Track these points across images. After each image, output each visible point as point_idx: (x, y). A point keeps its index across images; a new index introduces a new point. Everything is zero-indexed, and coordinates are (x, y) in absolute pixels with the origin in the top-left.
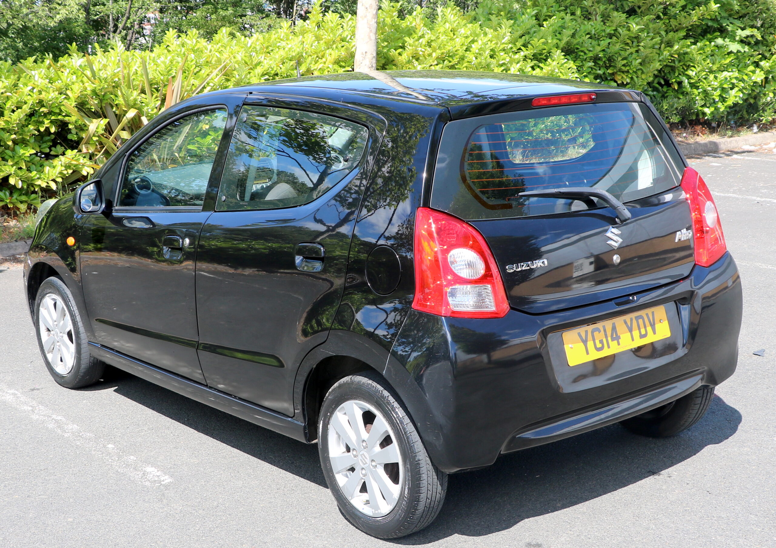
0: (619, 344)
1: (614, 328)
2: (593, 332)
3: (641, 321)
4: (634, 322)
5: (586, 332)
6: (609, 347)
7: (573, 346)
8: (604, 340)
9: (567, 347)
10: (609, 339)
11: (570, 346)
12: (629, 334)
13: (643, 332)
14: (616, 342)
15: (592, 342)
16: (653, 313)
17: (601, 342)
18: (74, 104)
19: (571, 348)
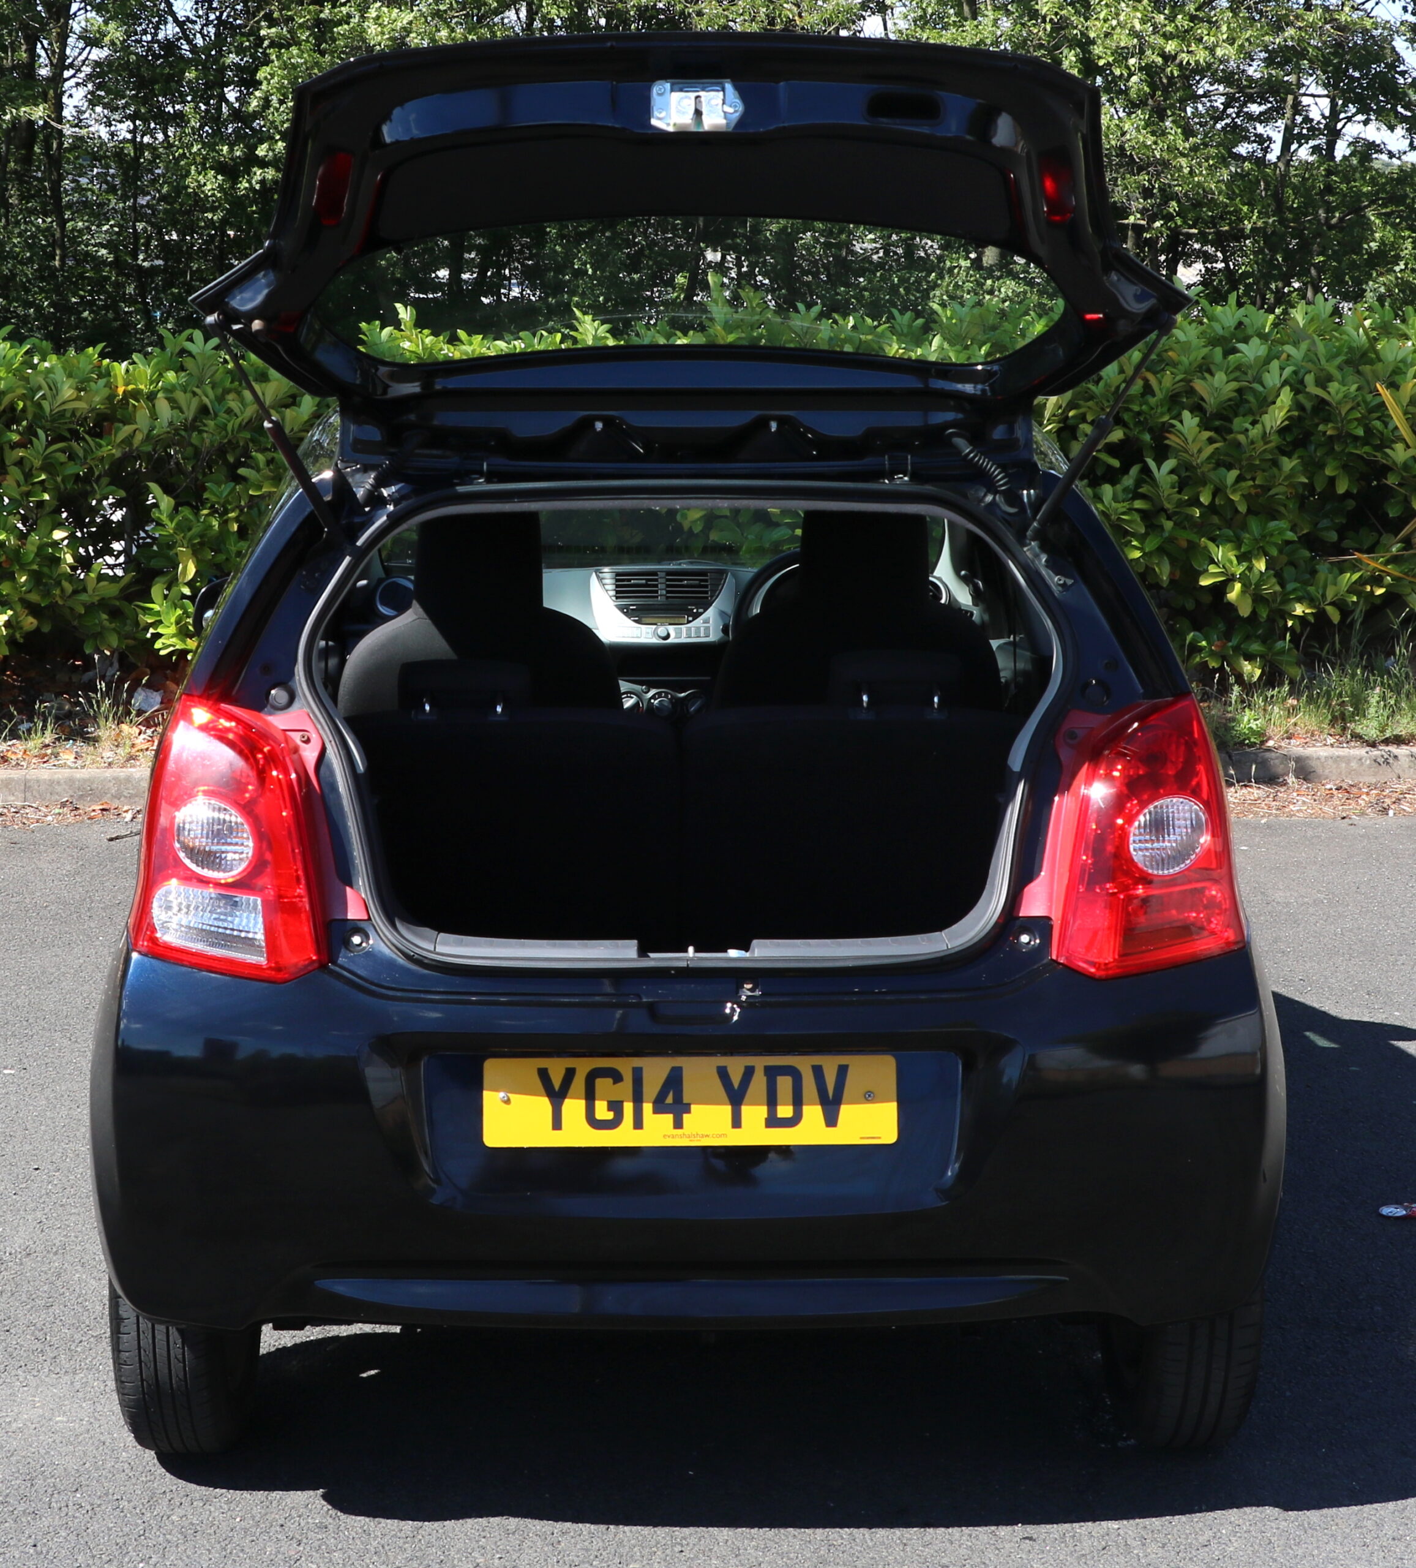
0: (678, 1124)
1: (674, 1082)
2: (592, 1077)
3: (785, 1084)
4: (759, 1082)
5: (570, 1074)
6: (638, 1124)
7: (512, 1096)
8: (628, 1108)
9: (491, 1099)
10: (647, 1108)
11: (502, 1094)
12: (727, 1109)
13: (785, 1111)
14: (669, 1118)
15: (582, 1103)
16: (843, 1071)
17: (616, 1106)
19: (507, 1102)
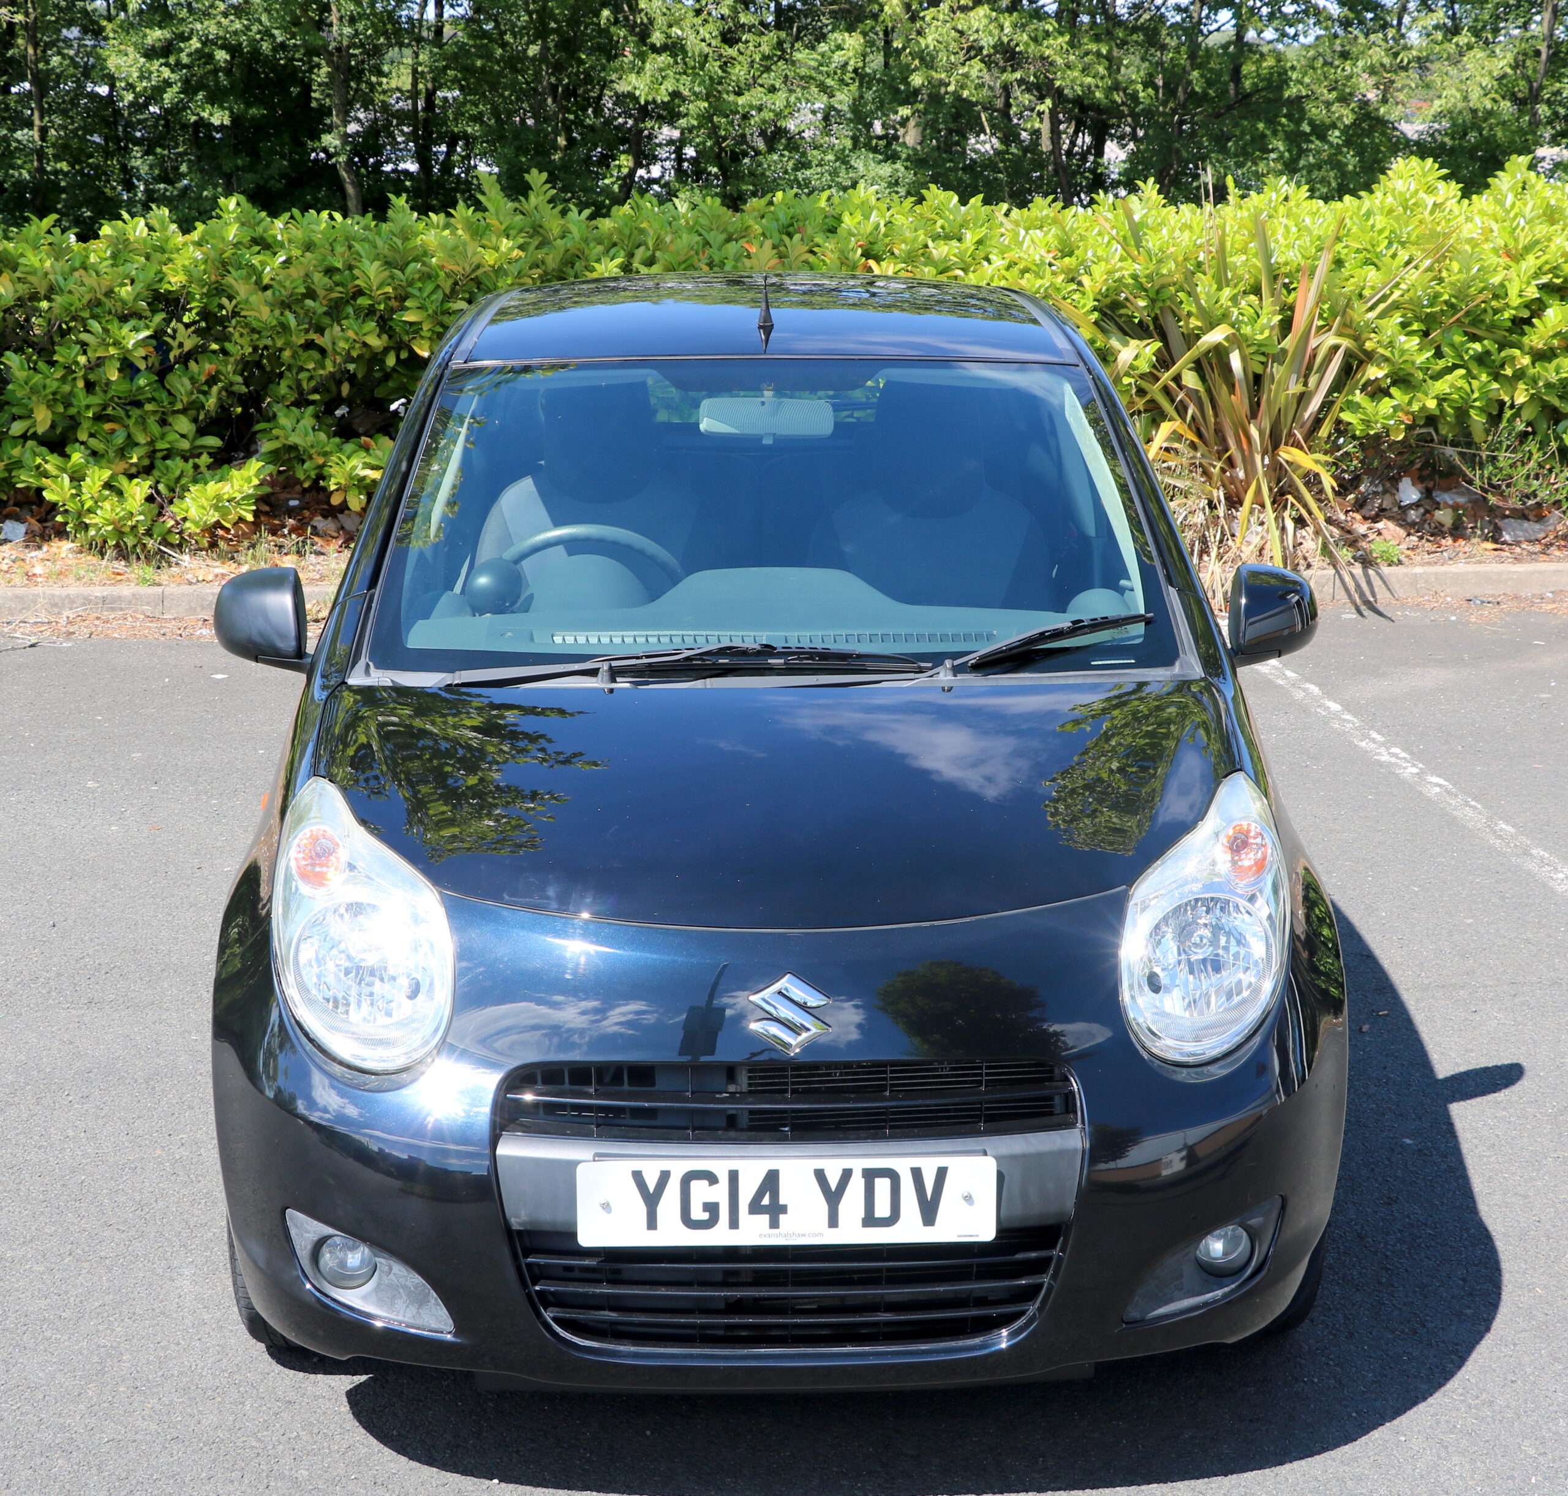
18: (1091, 304)
